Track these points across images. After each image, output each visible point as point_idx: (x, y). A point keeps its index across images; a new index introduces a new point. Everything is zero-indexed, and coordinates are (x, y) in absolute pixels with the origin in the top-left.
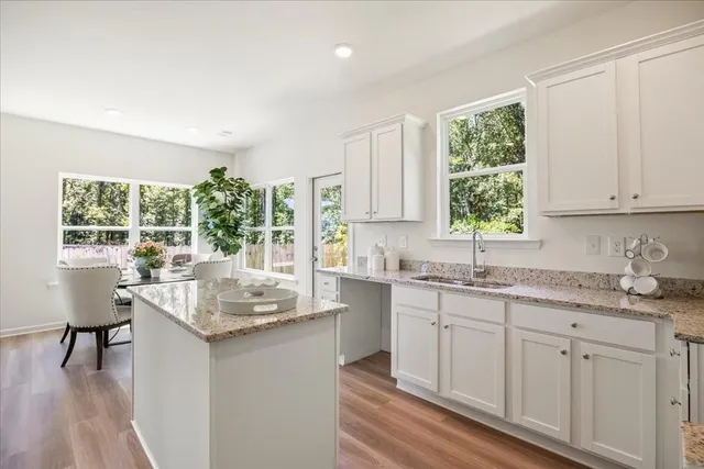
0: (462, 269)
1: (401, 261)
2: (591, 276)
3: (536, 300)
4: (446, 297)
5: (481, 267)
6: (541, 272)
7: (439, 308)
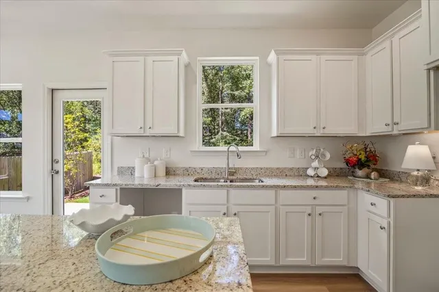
0: (218, 171)
1: (167, 168)
2: (291, 169)
3: (295, 187)
4: (233, 192)
5: (232, 168)
6: (267, 169)
7: (228, 201)
